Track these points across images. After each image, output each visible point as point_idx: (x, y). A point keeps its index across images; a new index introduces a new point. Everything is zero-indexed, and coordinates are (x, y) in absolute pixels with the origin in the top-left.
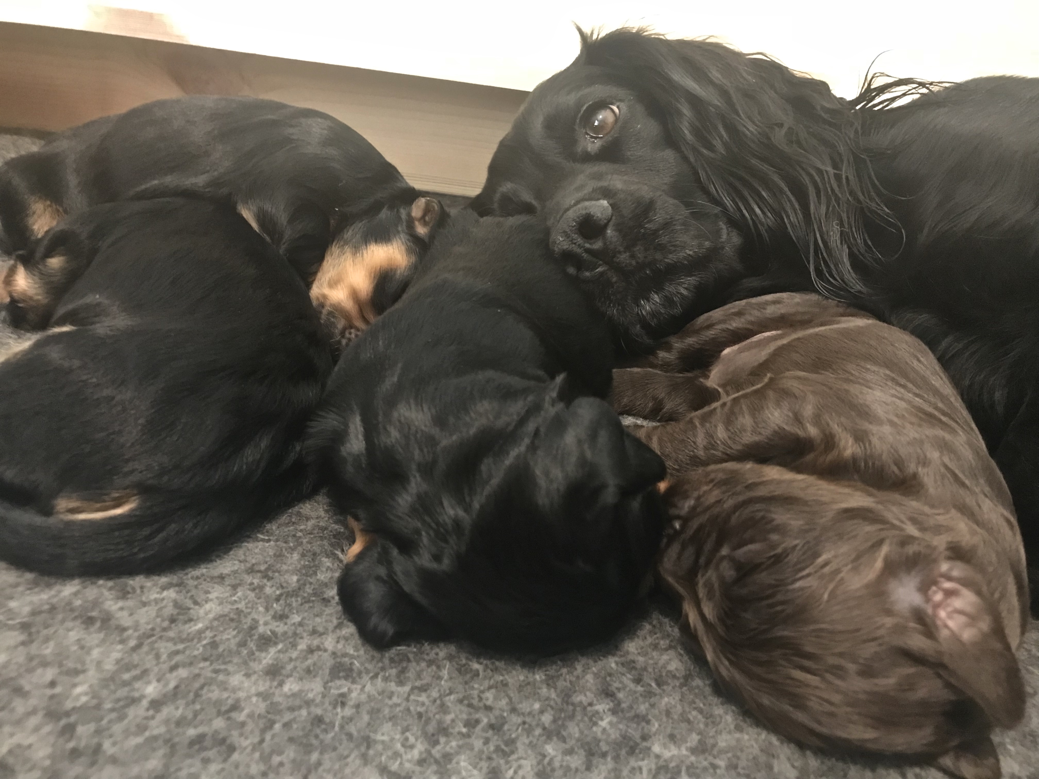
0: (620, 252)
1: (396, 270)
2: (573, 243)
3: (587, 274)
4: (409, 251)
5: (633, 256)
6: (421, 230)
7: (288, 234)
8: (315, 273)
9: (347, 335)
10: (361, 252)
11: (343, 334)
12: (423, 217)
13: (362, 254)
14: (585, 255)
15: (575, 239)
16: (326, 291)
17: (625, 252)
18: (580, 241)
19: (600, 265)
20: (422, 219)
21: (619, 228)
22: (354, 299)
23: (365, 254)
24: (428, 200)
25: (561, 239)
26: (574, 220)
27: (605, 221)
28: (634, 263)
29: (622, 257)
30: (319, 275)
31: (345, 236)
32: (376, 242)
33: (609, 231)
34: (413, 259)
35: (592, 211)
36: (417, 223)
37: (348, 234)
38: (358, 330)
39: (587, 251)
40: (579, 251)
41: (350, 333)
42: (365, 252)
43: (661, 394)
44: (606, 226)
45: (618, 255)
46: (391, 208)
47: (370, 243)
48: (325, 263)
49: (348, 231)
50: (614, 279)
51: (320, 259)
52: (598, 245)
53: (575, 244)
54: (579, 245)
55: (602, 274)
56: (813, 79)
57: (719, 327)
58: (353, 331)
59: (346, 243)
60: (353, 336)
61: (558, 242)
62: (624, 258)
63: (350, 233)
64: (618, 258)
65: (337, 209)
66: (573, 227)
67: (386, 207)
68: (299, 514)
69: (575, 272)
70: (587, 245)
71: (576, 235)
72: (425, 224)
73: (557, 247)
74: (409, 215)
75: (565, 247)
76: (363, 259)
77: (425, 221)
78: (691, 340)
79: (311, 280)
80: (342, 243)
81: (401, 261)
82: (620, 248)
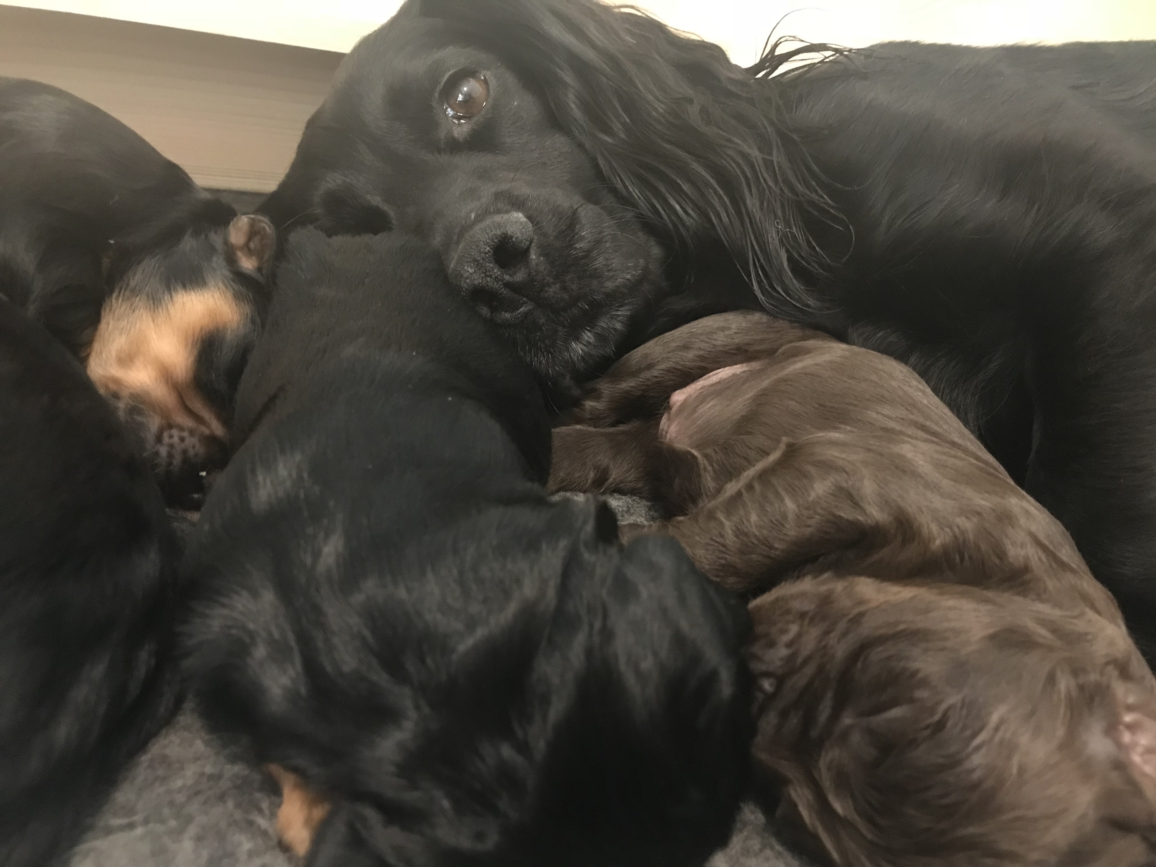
0: (549, 285)
1: (225, 328)
2: (486, 276)
3: (507, 315)
4: (238, 297)
5: (564, 288)
6: (248, 264)
7: (38, 288)
8: (90, 343)
9: (166, 440)
10: (164, 305)
11: (159, 439)
12: (247, 245)
13: (167, 310)
14: (504, 291)
15: (489, 271)
16: (116, 371)
17: (554, 283)
18: (497, 271)
19: (524, 303)
20: (246, 247)
21: (545, 252)
22: (167, 382)
23: (172, 311)
24: (253, 219)
25: (471, 271)
26: (487, 244)
27: (527, 243)
28: (566, 296)
29: (552, 290)
30: (96, 346)
31: (132, 283)
32: (184, 287)
33: (533, 257)
34: (247, 309)
35: (510, 230)
36: (239, 254)
37: (136, 278)
38: (181, 429)
39: (507, 285)
40: (496, 286)
41: (171, 437)
42: (170, 306)
43: (604, 459)
44: (528, 250)
45: (547, 289)
46: (196, 233)
47: (175, 290)
48: (103, 326)
49: (135, 275)
50: (542, 321)
51: (95, 320)
52: (520, 276)
53: (490, 276)
54: (496, 277)
55: (526, 315)
56: (703, 42)
57: (663, 366)
58: (175, 432)
59: (135, 292)
60: (176, 440)
61: (465, 275)
62: (553, 291)
63: (138, 277)
64: (547, 292)
65: (112, 242)
66: (486, 253)
67: (189, 232)
68: (164, 759)
69: (489, 314)
70: (507, 278)
71: (492, 265)
72: (250, 252)
73: (465, 282)
74: (226, 243)
75: (476, 282)
76: (171, 319)
77: (249, 249)
78: (627, 385)
79: (84, 355)
80: (127, 293)
81: (230, 316)
82: (549, 278)
